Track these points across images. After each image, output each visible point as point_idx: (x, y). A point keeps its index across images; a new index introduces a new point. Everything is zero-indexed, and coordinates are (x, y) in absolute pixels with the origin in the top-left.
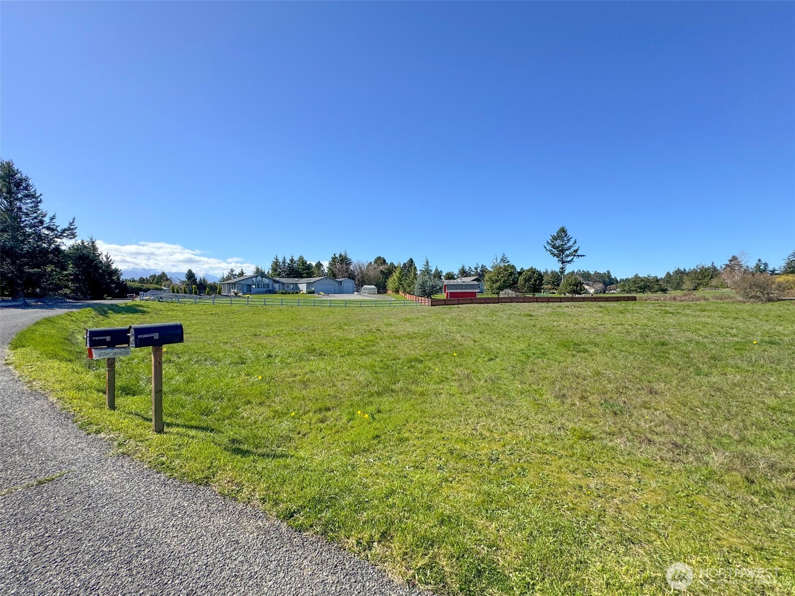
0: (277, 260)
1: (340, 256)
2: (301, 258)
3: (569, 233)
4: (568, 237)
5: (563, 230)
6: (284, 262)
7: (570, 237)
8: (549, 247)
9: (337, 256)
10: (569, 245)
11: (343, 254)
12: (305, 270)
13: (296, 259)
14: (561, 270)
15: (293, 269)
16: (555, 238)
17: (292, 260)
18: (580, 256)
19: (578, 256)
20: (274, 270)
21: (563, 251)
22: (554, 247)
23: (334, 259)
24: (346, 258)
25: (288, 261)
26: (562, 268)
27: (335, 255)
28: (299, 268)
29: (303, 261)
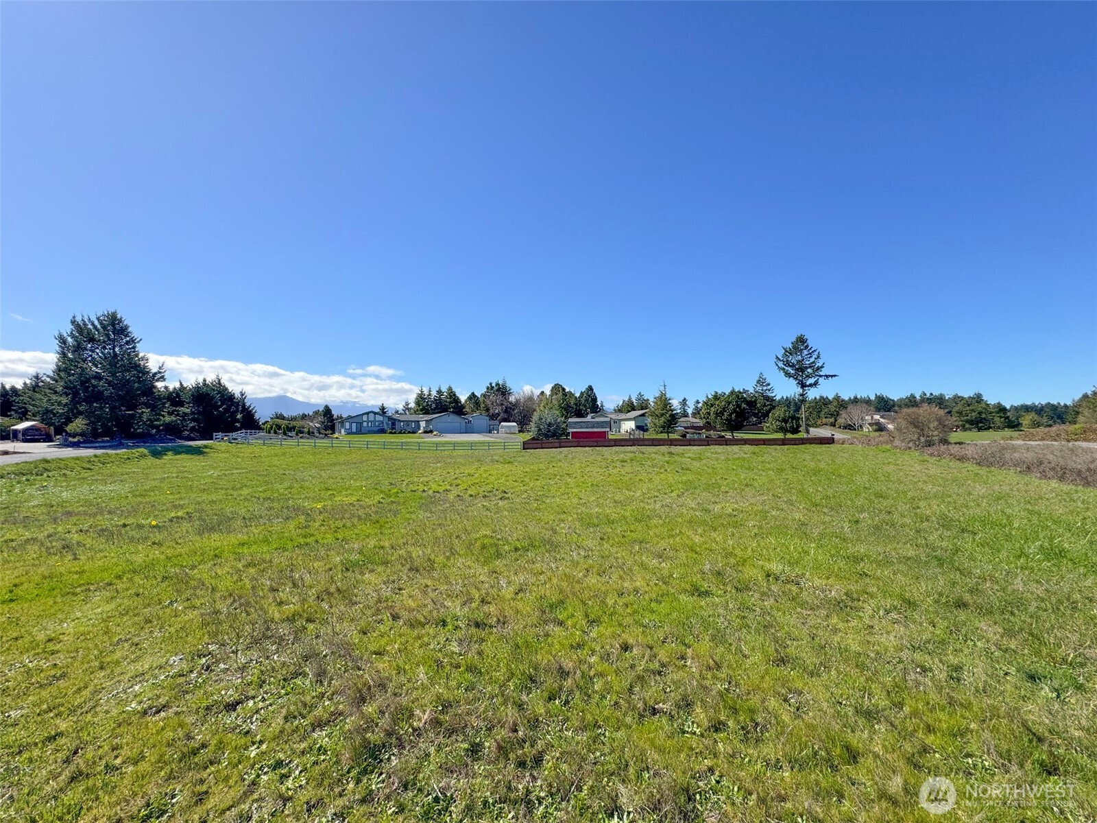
0: (422, 392)
1: (497, 384)
2: (450, 389)
3: (810, 343)
4: (810, 349)
5: (801, 340)
6: (430, 395)
7: (813, 350)
8: (781, 364)
9: (493, 385)
10: (812, 360)
11: (501, 382)
12: (453, 403)
13: (444, 389)
14: (801, 398)
15: (440, 402)
16: (788, 352)
17: (439, 392)
18: (830, 376)
19: (827, 376)
20: (418, 403)
21: (802, 370)
22: (788, 364)
23: (490, 388)
24: (504, 387)
25: (434, 393)
26: (802, 395)
27: (491, 384)
28: (446, 401)
29: (451, 392)
